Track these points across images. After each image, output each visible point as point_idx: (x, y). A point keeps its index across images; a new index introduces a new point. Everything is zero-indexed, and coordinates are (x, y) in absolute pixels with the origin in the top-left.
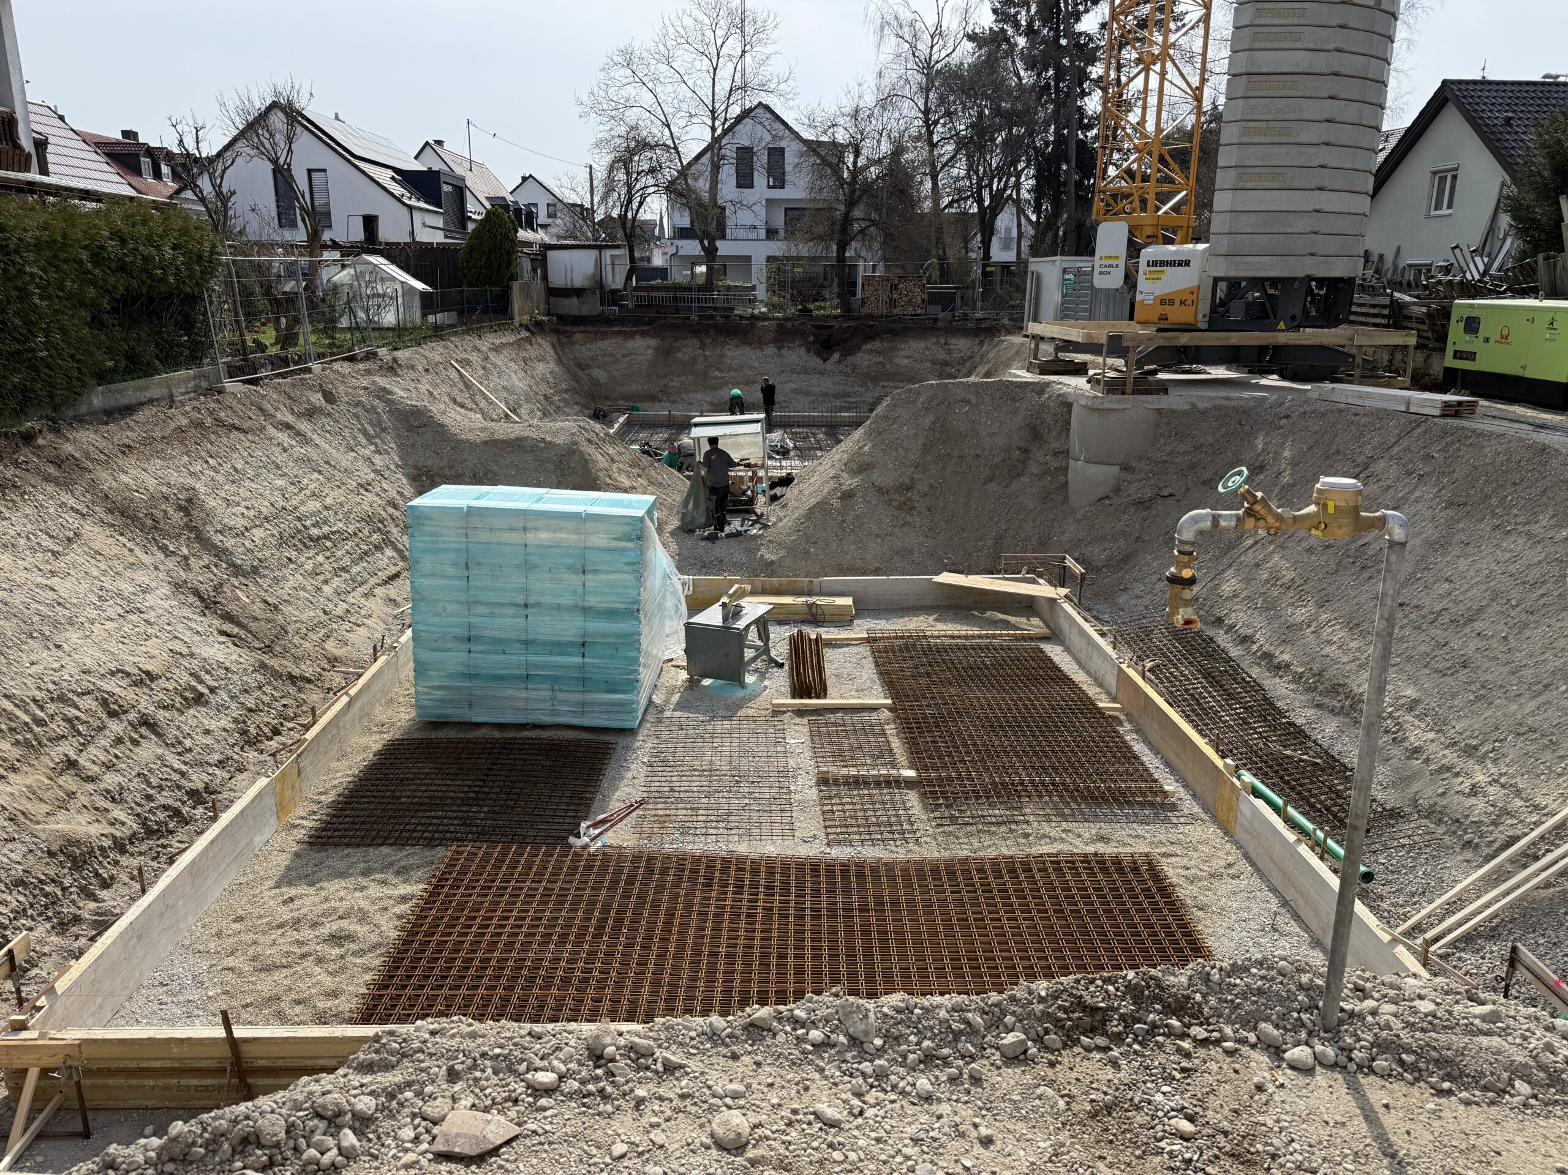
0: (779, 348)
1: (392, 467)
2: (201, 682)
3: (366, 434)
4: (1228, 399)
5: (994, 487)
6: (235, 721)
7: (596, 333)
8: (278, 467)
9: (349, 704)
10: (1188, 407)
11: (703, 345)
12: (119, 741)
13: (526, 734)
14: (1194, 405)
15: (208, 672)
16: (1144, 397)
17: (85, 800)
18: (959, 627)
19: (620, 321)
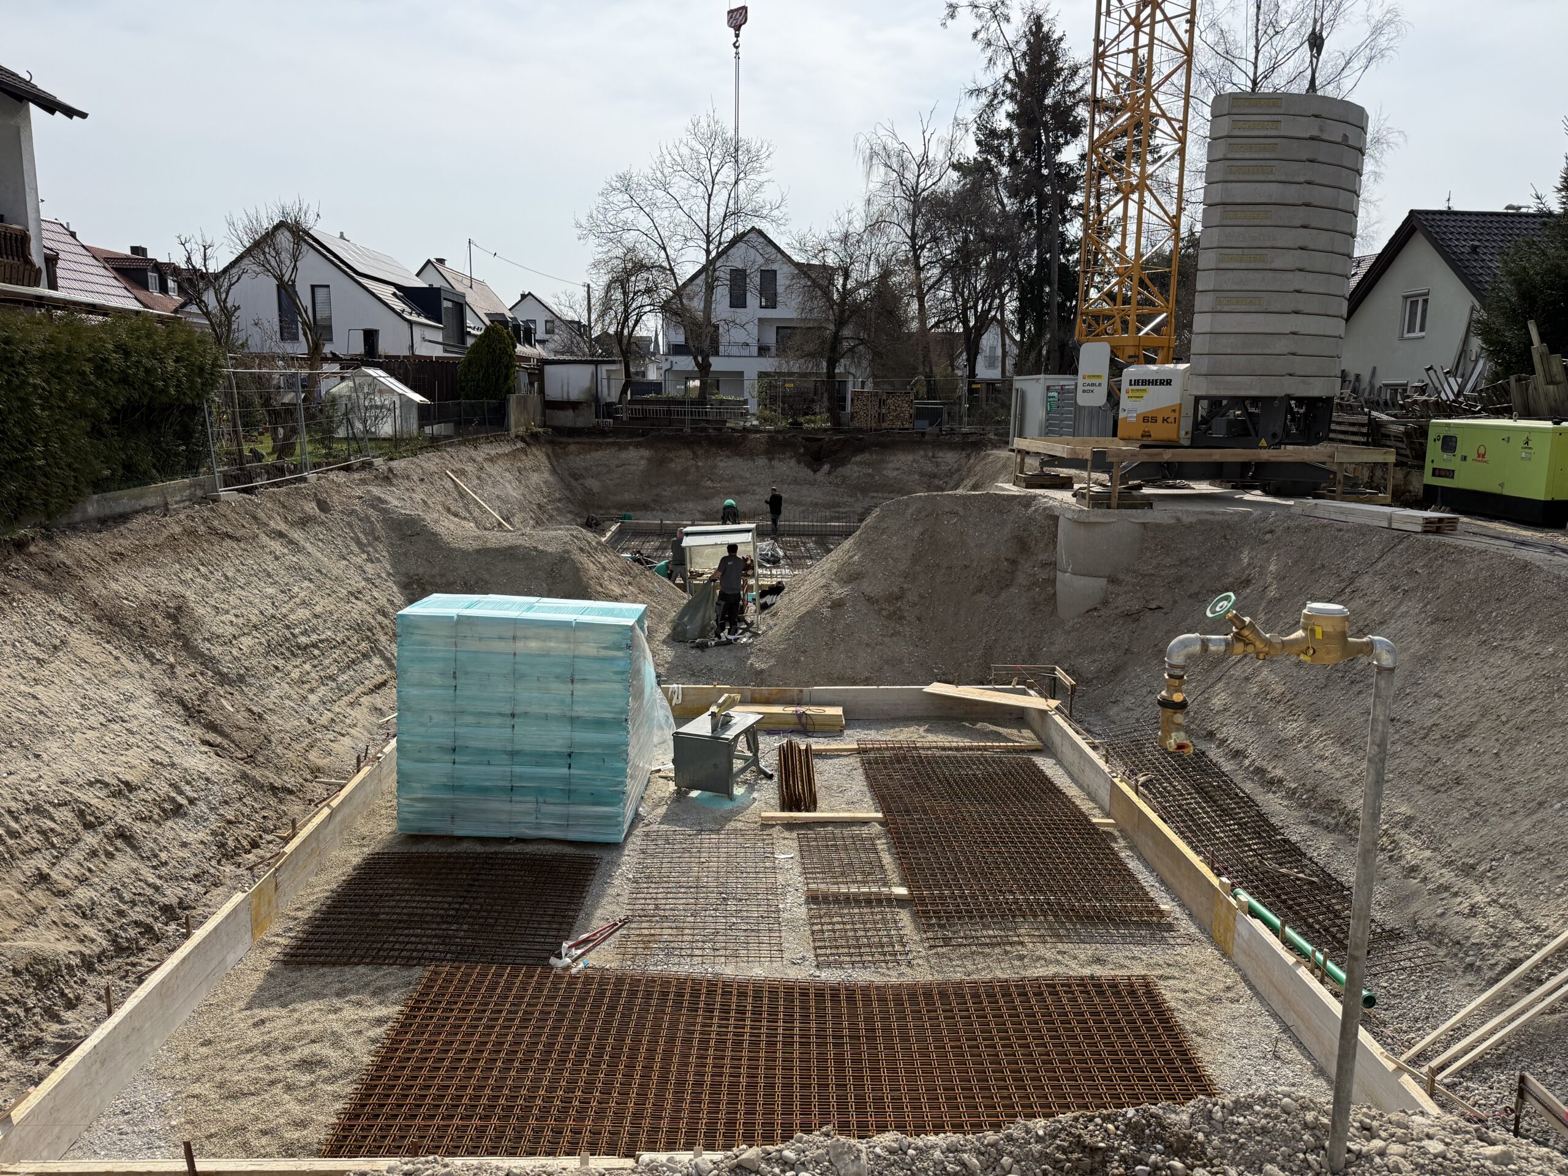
0: (770, 460)
1: (384, 575)
2: (181, 792)
3: (358, 542)
4: (1212, 513)
5: (982, 598)
6: (214, 833)
7: (590, 444)
8: (269, 575)
9: (330, 816)
10: (1173, 521)
11: (695, 456)
12: (94, 853)
13: (509, 848)
14: (1178, 519)
15: (188, 783)
16: (1129, 511)
17: (54, 915)
18: (950, 738)
19: (615, 432)
